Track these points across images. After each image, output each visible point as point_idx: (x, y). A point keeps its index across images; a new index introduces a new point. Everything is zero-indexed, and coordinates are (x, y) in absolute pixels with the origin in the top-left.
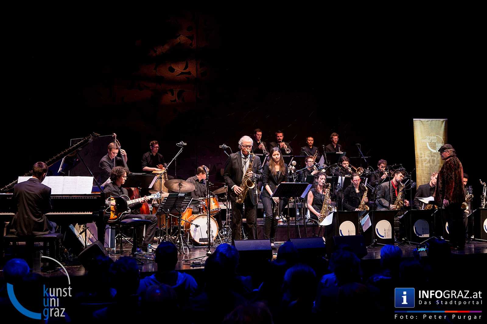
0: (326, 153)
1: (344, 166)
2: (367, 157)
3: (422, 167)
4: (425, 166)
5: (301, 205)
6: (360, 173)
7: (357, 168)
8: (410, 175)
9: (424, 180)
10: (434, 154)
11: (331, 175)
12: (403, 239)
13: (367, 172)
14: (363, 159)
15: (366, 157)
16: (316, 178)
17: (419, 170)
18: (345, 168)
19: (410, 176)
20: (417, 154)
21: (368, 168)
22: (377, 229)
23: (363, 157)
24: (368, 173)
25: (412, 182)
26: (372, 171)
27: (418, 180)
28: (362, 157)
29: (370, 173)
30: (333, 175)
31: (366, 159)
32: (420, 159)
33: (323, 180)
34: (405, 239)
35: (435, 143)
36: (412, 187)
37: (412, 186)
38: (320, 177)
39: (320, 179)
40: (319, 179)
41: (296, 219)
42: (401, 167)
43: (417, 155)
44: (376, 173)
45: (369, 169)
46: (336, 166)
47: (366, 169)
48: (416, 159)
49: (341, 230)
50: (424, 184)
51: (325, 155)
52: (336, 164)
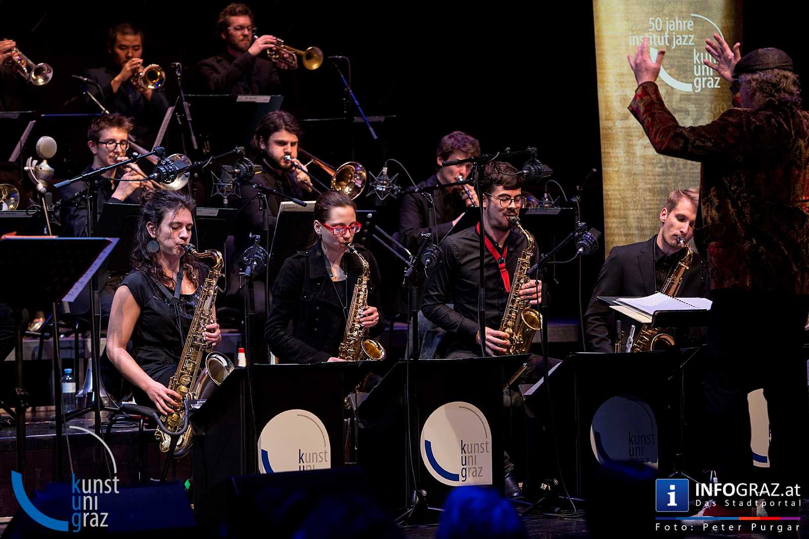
0: (187, 99)
1: (278, 151)
2: (382, 119)
3: (629, 162)
4: (644, 157)
5: (77, 348)
6: (347, 190)
7: (334, 165)
8: (576, 199)
9: (640, 219)
10: (681, 100)
11: (216, 202)
12: (544, 486)
13: (379, 188)
14: (364, 126)
15: (376, 119)
16: (147, 218)
17: (614, 176)
18: (283, 164)
19: (574, 204)
20: (606, 102)
21: (385, 170)
22: (428, 444)
23: (359, 115)
24: (384, 193)
25: (583, 230)
26: (403, 182)
27: (612, 223)
28: (357, 119)
29: (393, 191)
30: (226, 202)
31: (373, 124)
32: (619, 124)
33: (184, 233)
34: (552, 484)
35: (688, 52)
36: (581, 250)
37: (582, 246)
38: (170, 216)
39: (171, 225)
40: (165, 228)
41: (58, 410)
42: (533, 163)
43: (608, 108)
44: (420, 191)
45: (390, 174)
46: (236, 159)
47: (377, 171)
48: (603, 123)
49: (265, 454)
50: (637, 240)
51: (187, 111)
52: (239, 149)
